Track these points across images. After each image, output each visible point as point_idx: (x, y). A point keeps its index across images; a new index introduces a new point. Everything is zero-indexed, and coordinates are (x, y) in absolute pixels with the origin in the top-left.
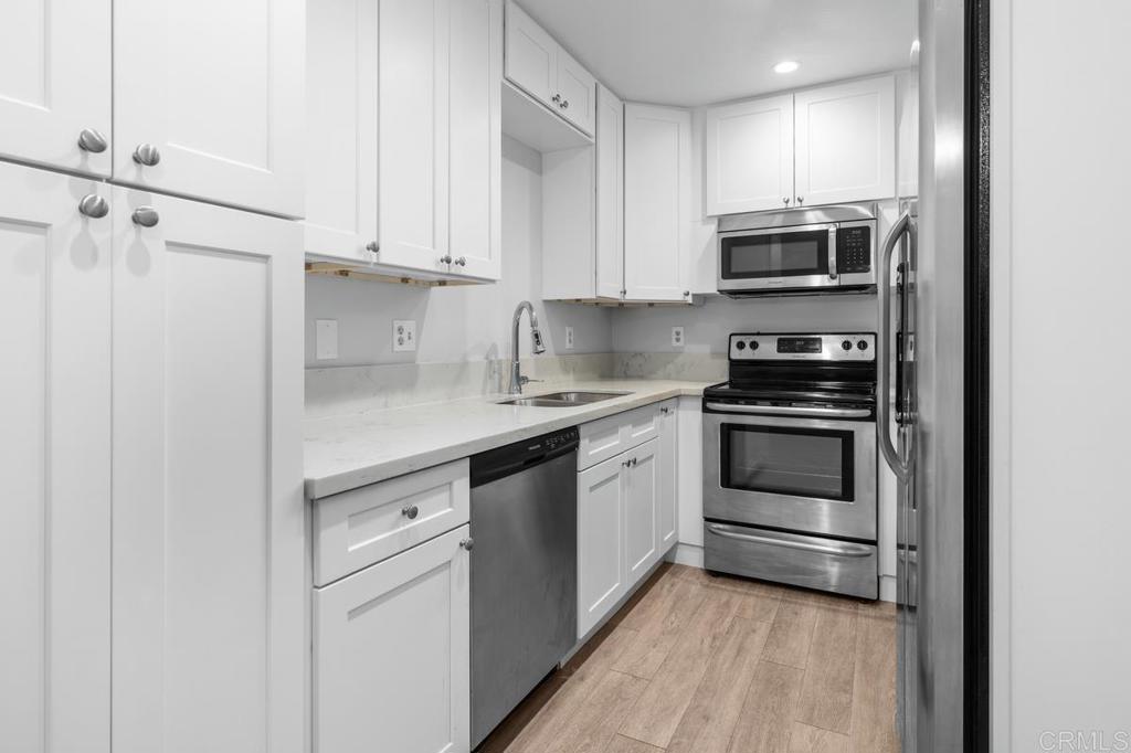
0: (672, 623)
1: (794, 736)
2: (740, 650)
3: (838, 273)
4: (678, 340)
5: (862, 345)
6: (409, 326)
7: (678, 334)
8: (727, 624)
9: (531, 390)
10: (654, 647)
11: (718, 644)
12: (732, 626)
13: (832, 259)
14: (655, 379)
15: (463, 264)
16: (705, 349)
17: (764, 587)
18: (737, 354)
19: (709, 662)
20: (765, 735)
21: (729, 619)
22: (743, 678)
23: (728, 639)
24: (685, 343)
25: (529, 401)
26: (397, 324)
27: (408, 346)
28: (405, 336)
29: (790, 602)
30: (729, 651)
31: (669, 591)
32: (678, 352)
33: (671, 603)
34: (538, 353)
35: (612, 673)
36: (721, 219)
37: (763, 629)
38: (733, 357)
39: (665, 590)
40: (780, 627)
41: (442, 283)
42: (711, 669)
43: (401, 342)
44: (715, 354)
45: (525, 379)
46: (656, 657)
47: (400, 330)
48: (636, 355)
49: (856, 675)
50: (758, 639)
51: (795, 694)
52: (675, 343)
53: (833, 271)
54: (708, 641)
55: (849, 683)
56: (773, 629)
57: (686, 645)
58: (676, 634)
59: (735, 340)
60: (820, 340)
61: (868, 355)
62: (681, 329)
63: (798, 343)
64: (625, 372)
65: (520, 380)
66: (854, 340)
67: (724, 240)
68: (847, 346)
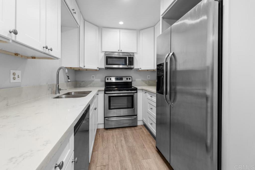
0: (104, 145)
1: (144, 164)
2: (122, 146)
3: (128, 65)
4: (93, 78)
5: (130, 79)
6: (18, 73)
7: (93, 77)
8: (116, 141)
9: (62, 92)
10: (104, 154)
11: (117, 146)
12: (117, 141)
13: (128, 63)
14: (88, 87)
15: (52, 50)
16: (99, 80)
17: (117, 129)
18: (107, 81)
19: (118, 152)
20: (139, 167)
21: (115, 139)
22: (126, 153)
23: (118, 145)
24: (95, 79)
25: (64, 96)
26: (12, 72)
27: (17, 80)
28: (16, 76)
29: (124, 131)
30: (120, 148)
31: (99, 137)
32: (93, 81)
33: (101, 140)
34: (68, 82)
35: (98, 167)
36: (106, 52)
37: (123, 139)
38: (106, 81)
39: (98, 137)
40: (125, 137)
41: (34, 58)
42: (119, 154)
43: (14, 79)
44: (101, 81)
45: (60, 89)
46: (106, 156)
47: (14, 74)
48: (83, 81)
49: (144, 143)
50: (123, 142)
51: (137, 153)
52: (92, 79)
53: (127, 65)
54: (114, 147)
55: (144, 145)
56: (125, 138)
57: (111, 150)
58: (107, 148)
59: (106, 78)
60: (122, 78)
61: (131, 81)
62: (94, 76)
63: (119, 79)
64: (80, 86)
65: (59, 90)
66: (128, 78)
67: (106, 57)
68: (127, 79)
